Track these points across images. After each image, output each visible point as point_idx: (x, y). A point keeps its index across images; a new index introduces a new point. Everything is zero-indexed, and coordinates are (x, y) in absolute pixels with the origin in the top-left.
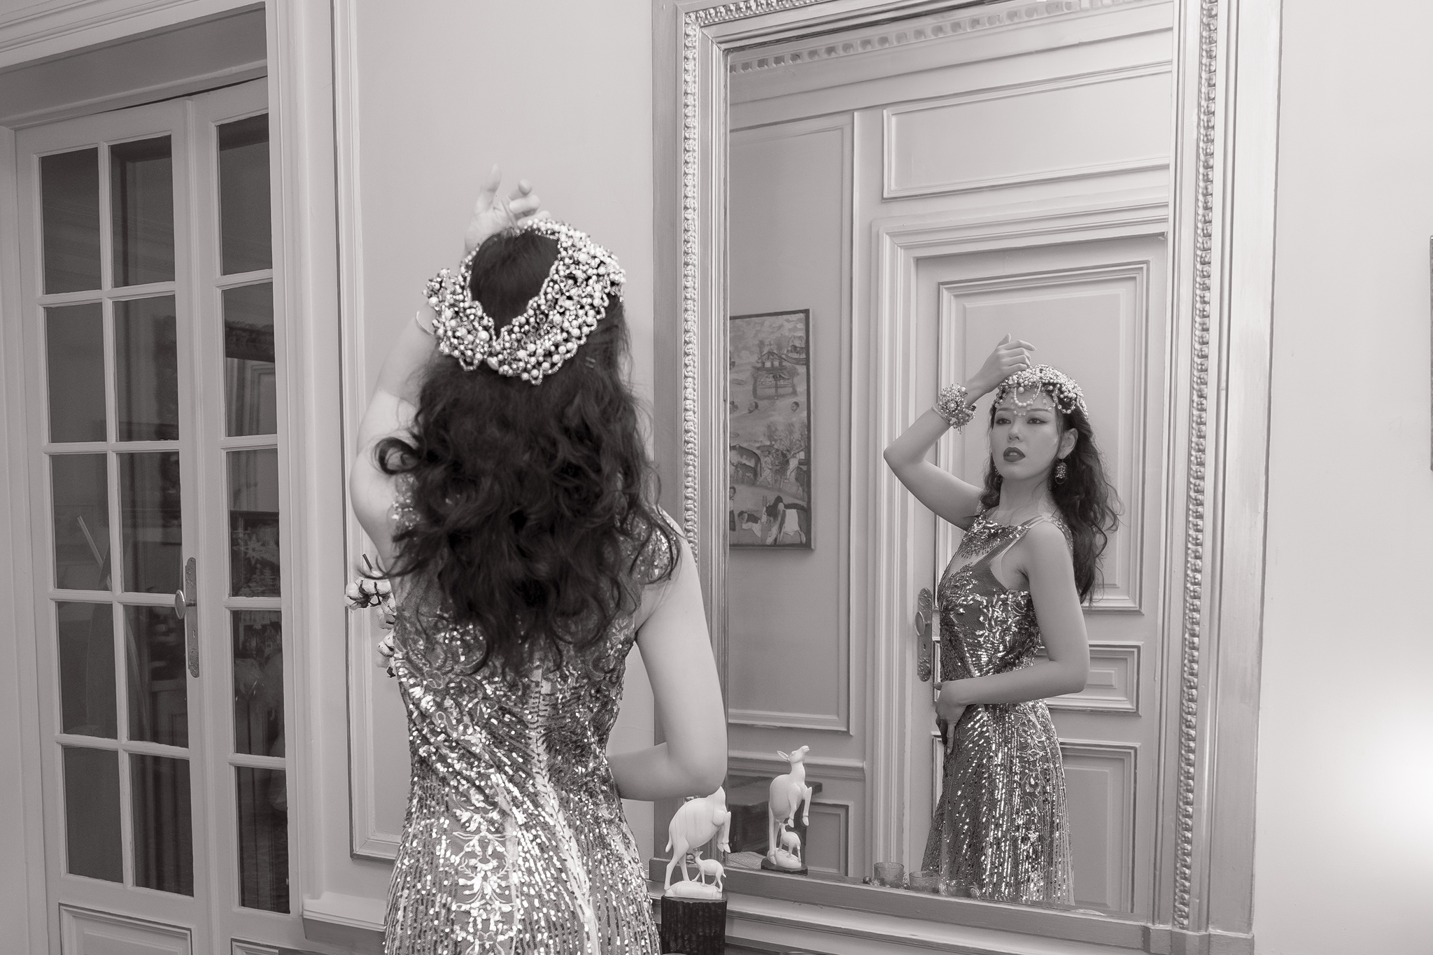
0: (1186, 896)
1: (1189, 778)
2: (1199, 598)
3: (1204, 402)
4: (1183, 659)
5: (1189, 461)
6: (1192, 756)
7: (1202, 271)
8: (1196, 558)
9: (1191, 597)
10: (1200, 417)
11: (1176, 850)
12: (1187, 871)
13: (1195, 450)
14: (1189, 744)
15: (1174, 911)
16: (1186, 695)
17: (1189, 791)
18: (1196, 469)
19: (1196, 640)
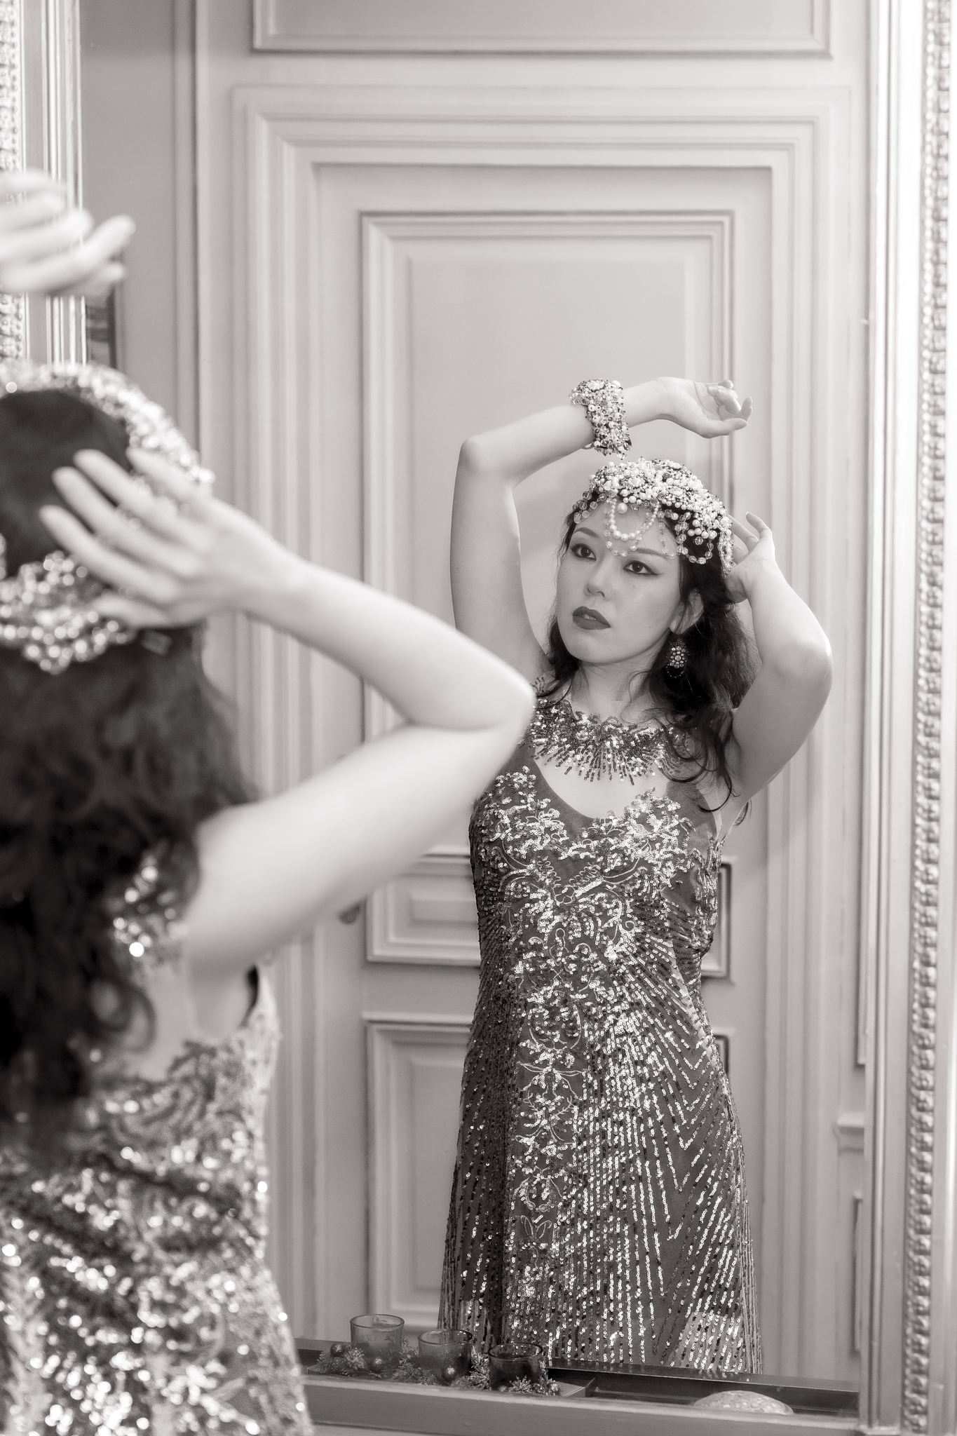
0: (923, 1381)
1: (922, 1191)
2: (935, 905)
3: (938, 593)
4: (911, 1001)
5: (916, 687)
6: (927, 1157)
7: (933, 385)
8: (930, 840)
9: (922, 903)
10: (932, 617)
11: (905, 1307)
12: (924, 1340)
13: (924, 668)
14: (922, 1137)
15: (904, 1404)
16: (916, 1059)
17: (923, 1212)
18: (928, 700)
19: (931, 972)
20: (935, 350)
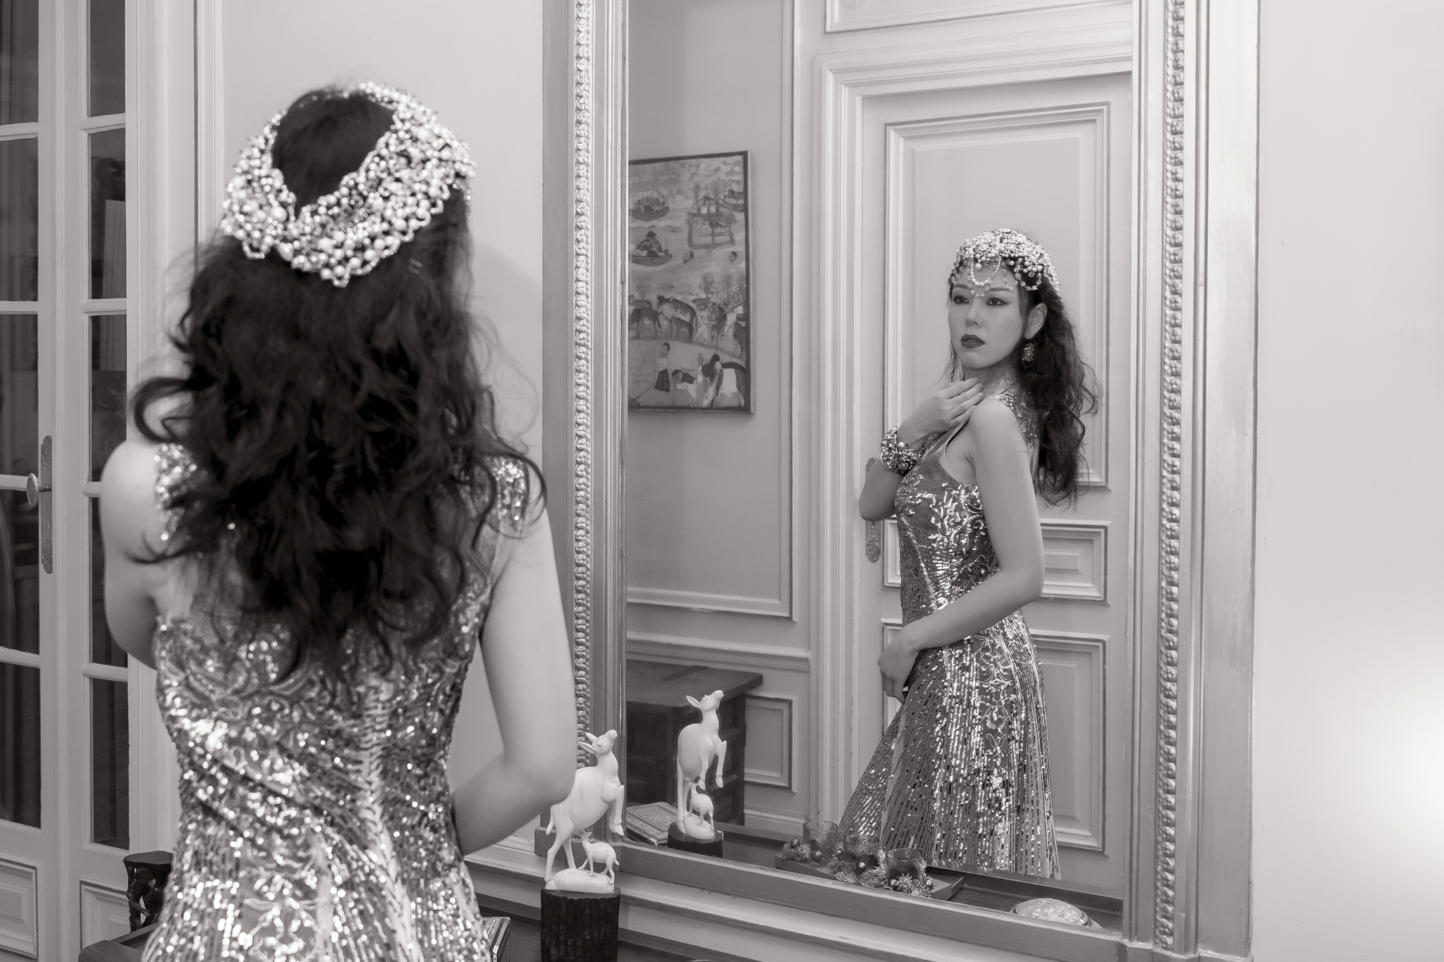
0: (1170, 908)
1: (1169, 759)
2: (1178, 538)
3: (1179, 299)
4: (1159, 613)
5: (1163, 371)
7: (1174, 143)
8: (1173, 488)
9: (1168, 536)
10: (1175, 318)
11: (1156, 850)
12: (1170, 877)
13: (1169, 357)
14: (1169, 718)
15: (1155, 926)
16: (1164, 657)
18: (1171, 381)
19: (1175, 589)
20: (1176, 117)
